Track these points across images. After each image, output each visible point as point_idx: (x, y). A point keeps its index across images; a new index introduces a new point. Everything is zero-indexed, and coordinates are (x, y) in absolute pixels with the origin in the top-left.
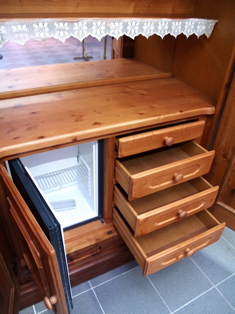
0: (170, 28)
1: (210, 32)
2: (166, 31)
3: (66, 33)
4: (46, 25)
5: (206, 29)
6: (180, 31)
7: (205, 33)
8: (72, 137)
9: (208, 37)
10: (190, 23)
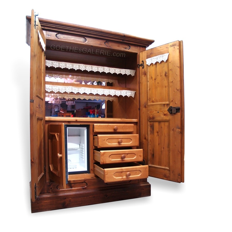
0: (115, 93)
1: (134, 95)
2: (114, 94)
3: (76, 91)
4: (70, 88)
5: (131, 94)
6: (120, 94)
7: (131, 95)
8: (75, 119)
9: (133, 97)
10: (124, 92)
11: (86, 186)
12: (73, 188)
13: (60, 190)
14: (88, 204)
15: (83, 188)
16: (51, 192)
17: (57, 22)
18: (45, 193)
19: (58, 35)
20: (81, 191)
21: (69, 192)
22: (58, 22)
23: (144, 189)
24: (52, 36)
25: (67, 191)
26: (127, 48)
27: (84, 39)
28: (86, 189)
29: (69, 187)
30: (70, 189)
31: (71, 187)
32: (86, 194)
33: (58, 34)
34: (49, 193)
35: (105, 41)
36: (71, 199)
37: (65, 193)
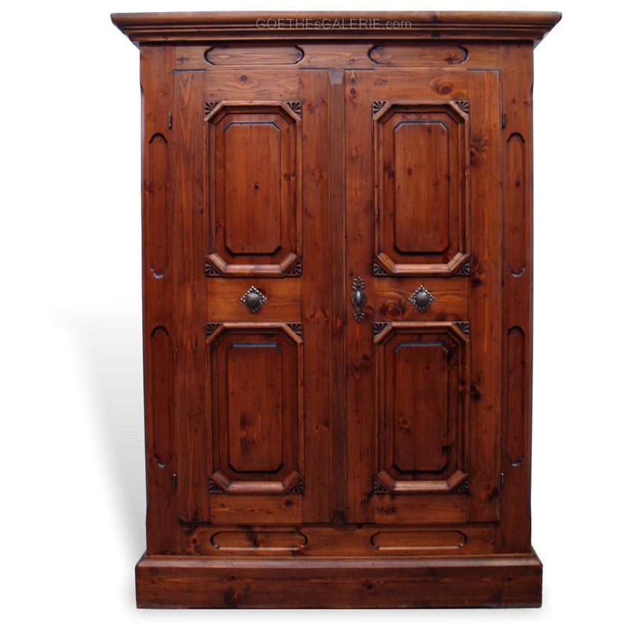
11: (302, 546)
12: (261, 549)
13: (221, 549)
14: (304, 606)
15: (293, 551)
16: (193, 551)
17: (198, 16)
18: (177, 554)
19: (210, 53)
20: (286, 560)
21: (247, 559)
22: (203, 16)
23: (512, 577)
24: (193, 59)
25: (241, 555)
26: (458, 59)
27: (297, 51)
28: (302, 554)
29: (247, 543)
30: (252, 549)
31: (256, 544)
32: (299, 570)
33: (211, 49)
34: (187, 554)
35: (370, 46)
36: (250, 580)
37: (234, 560)
